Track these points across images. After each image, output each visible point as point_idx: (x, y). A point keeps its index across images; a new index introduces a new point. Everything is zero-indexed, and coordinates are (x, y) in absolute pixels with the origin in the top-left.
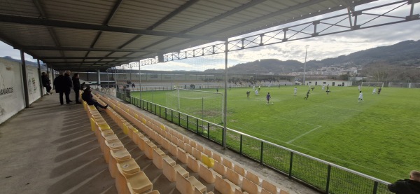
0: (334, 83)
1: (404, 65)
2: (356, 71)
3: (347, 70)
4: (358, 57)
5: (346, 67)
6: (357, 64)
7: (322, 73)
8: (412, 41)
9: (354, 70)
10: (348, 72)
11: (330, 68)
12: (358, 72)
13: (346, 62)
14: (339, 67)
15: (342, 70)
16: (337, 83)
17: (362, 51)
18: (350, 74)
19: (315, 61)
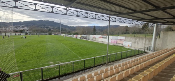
0: (16, 34)
1: (42, 28)
2: (27, 29)
3: (23, 28)
4: (27, 23)
5: (23, 27)
6: (27, 26)
7: (11, 29)
8: (43, 20)
9: (26, 28)
10: (24, 29)
11: (14, 27)
12: (28, 29)
13: (22, 24)
14: (19, 27)
15: (21, 28)
16: (18, 34)
17: (28, 21)
18: (25, 30)
19: (4, 22)
